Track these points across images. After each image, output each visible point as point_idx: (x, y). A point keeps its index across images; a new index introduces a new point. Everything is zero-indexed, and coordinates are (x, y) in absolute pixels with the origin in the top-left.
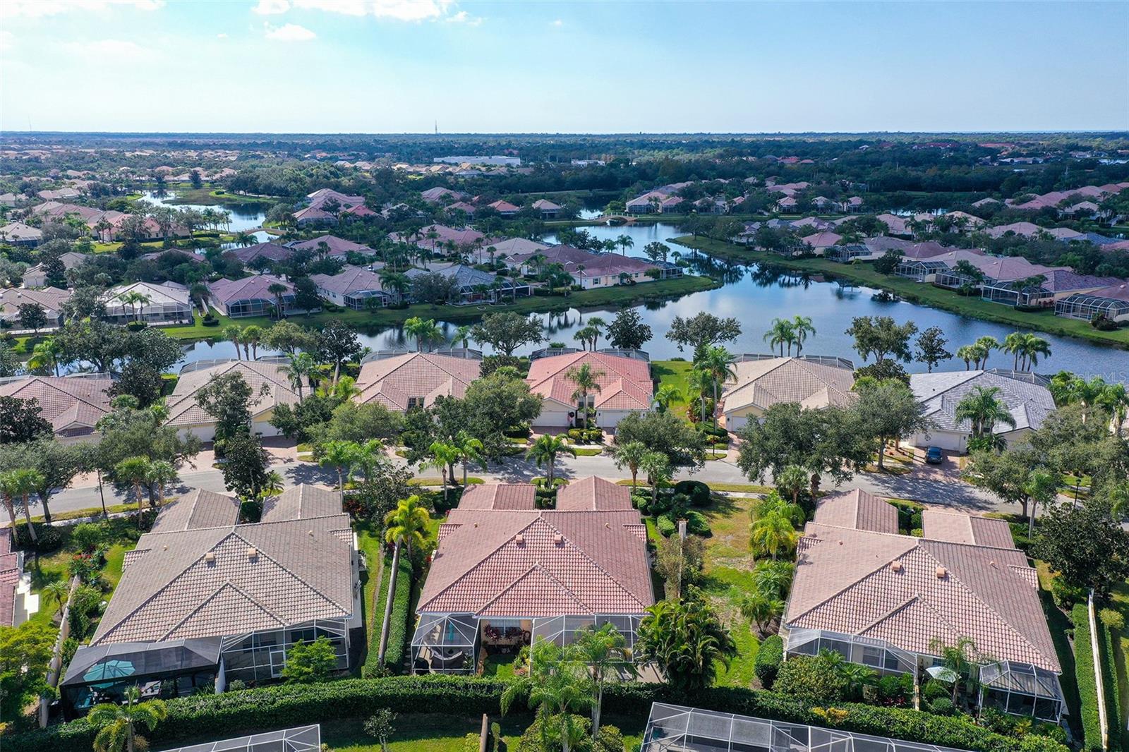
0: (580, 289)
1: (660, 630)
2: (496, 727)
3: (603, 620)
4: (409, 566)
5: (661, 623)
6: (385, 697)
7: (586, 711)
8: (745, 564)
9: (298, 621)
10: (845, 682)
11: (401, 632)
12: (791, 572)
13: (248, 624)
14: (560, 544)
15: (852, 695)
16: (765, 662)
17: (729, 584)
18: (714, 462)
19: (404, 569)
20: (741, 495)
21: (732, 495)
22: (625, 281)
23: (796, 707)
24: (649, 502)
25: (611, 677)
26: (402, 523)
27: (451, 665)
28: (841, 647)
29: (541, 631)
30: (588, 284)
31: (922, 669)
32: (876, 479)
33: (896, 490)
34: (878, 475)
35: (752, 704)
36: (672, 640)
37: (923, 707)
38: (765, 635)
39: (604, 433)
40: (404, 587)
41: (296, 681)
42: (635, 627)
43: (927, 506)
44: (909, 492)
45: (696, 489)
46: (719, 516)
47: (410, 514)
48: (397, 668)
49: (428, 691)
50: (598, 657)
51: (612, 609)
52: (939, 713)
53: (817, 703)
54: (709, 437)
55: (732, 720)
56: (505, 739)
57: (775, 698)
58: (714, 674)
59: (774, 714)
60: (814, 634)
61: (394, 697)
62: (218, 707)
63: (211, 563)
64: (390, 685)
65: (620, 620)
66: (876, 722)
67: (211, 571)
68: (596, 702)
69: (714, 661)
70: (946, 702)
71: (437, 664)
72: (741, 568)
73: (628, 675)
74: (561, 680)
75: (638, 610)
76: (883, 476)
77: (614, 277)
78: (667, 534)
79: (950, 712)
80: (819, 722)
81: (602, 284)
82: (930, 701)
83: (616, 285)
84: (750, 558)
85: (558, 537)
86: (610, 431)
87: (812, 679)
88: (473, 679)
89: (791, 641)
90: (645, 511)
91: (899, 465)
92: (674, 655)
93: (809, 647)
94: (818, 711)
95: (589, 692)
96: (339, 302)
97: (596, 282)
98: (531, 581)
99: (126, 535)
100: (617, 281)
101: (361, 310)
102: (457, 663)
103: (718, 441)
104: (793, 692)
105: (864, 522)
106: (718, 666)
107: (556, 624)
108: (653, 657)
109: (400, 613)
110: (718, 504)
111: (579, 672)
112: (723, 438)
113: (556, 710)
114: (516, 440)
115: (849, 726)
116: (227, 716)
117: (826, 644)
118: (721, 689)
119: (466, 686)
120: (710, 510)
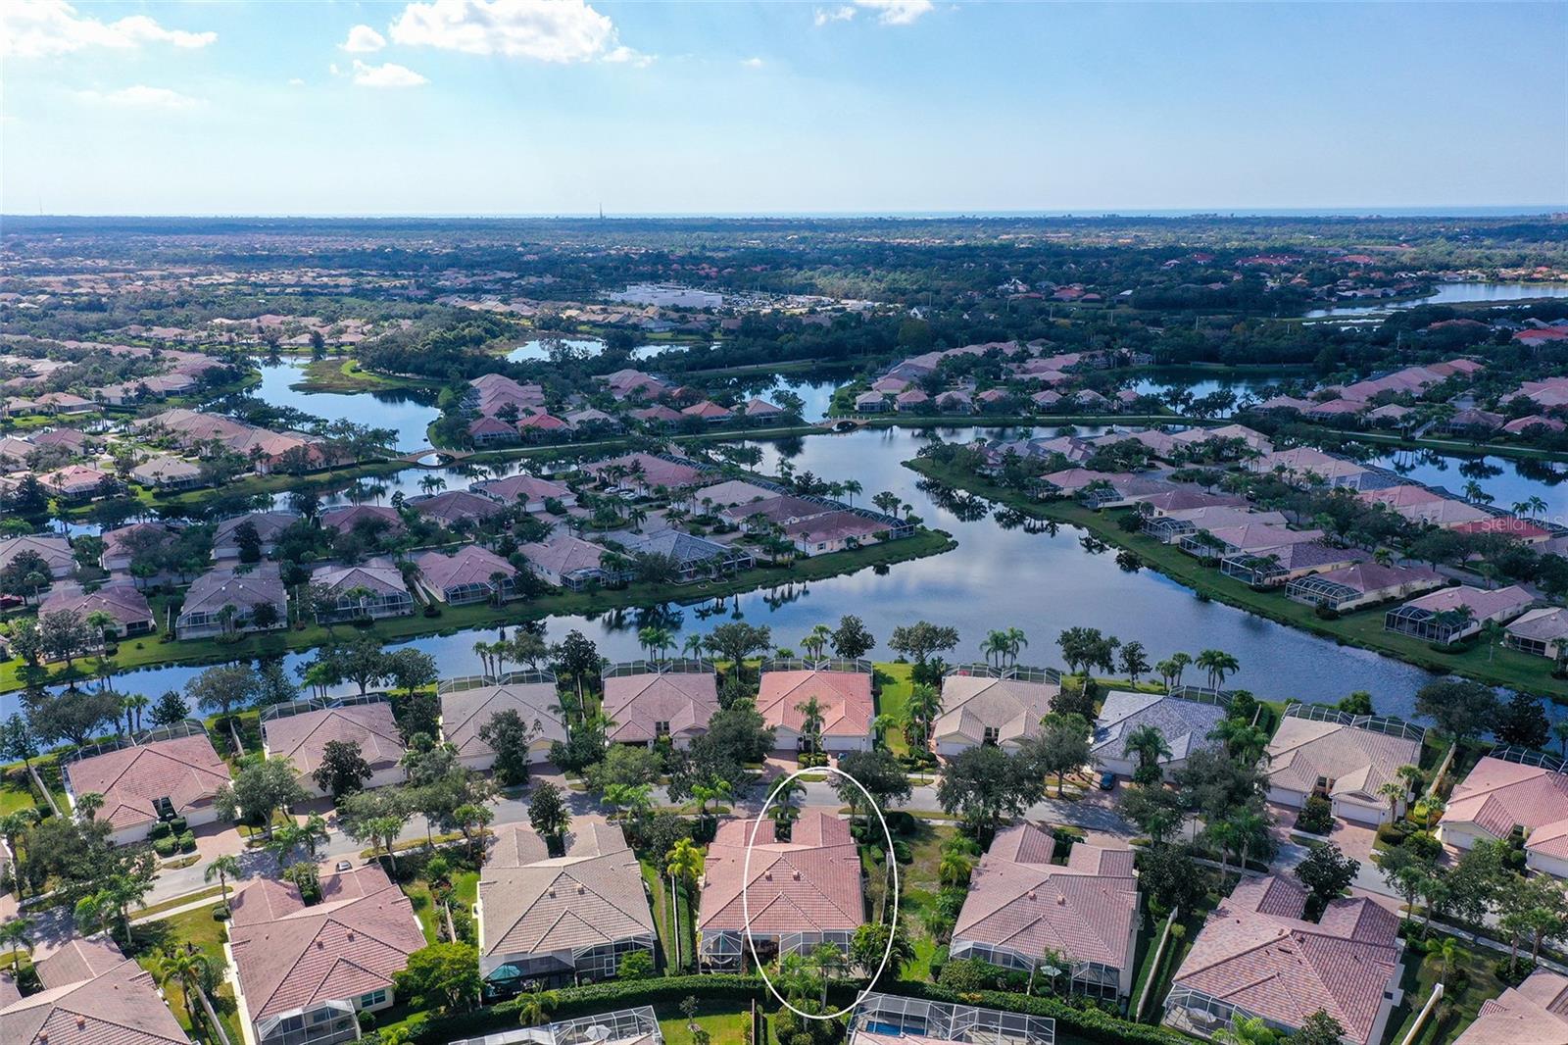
0: (806, 557)
1: (865, 943)
2: (760, 1007)
3: (828, 936)
4: (686, 893)
5: (866, 939)
6: (688, 988)
7: (817, 997)
8: (934, 888)
9: (619, 937)
10: (982, 977)
11: (689, 945)
12: (965, 896)
13: (588, 941)
14: (797, 878)
15: (988, 984)
16: (935, 964)
17: (921, 904)
18: (920, 789)
19: (682, 895)
20: (940, 823)
21: (934, 822)
22: (852, 545)
23: (949, 993)
24: (865, 832)
25: (833, 976)
26: (680, 861)
27: (725, 966)
28: (986, 954)
29: (786, 945)
30: (813, 550)
31: (1038, 967)
32: (1055, 805)
33: (1068, 816)
34: (1057, 801)
35: (923, 991)
36: (872, 951)
37: (1033, 993)
38: (941, 943)
39: (829, 757)
40: (684, 910)
41: (630, 978)
42: (849, 940)
43: (1089, 832)
44: (1078, 819)
45: (903, 820)
46: (920, 844)
47: (685, 854)
48: (691, 969)
49: (715, 985)
50: (825, 962)
51: (834, 928)
52: (1042, 996)
53: (963, 990)
54: (920, 763)
55: (907, 1000)
56: (765, 1015)
57: (940, 988)
58: (900, 972)
59: (936, 998)
60: (969, 945)
61: (693, 989)
62: (584, 996)
63: (553, 895)
64: (688, 981)
65: (838, 936)
66: (998, 1002)
67: (554, 901)
68: (824, 991)
69: (900, 964)
70: (1046, 989)
71: (715, 966)
72: (931, 891)
73: (844, 973)
74: (803, 977)
75: (852, 927)
76: (1061, 803)
77: (840, 541)
78: (878, 861)
79: (1050, 995)
80: (963, 1002)
81: (827, 549)
82: (1037, 987)
83: (842, 551)
84: (937, 883)
85: (795, 873)
86: (835, 754)
87: (962, 975)
88: (743, 976)
89: (957, 948)
90: (861, 840)
91: (1077, 791)
92: (874, 961)
93: (965, 953)
94: (963, 995)
95: (819, 985)
96: (555, 581)
97: (821, 547)
98: (777, 907)
99: (458, 864)
100: (844, 545)
101: (580, 592)
102: (728, 966)
103: (928, 766)
104: (949, 983)
105: (1024, 855)
106: (903, 968)
107: (796, 939)
108: (860, 961)
109: (685, 930)
110: (921, 831)
111: (813, 972)
112: (932, 762)
113: (799, 996)
114: (753, 765)
115: (981, 1005)
116: (590, 1001)
117: (977, 952)
118: (904, 982)
119: (739, 982)
120: (913, 838)
